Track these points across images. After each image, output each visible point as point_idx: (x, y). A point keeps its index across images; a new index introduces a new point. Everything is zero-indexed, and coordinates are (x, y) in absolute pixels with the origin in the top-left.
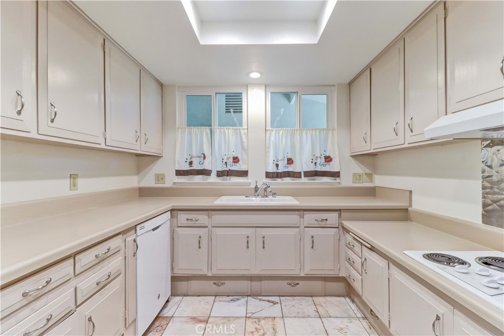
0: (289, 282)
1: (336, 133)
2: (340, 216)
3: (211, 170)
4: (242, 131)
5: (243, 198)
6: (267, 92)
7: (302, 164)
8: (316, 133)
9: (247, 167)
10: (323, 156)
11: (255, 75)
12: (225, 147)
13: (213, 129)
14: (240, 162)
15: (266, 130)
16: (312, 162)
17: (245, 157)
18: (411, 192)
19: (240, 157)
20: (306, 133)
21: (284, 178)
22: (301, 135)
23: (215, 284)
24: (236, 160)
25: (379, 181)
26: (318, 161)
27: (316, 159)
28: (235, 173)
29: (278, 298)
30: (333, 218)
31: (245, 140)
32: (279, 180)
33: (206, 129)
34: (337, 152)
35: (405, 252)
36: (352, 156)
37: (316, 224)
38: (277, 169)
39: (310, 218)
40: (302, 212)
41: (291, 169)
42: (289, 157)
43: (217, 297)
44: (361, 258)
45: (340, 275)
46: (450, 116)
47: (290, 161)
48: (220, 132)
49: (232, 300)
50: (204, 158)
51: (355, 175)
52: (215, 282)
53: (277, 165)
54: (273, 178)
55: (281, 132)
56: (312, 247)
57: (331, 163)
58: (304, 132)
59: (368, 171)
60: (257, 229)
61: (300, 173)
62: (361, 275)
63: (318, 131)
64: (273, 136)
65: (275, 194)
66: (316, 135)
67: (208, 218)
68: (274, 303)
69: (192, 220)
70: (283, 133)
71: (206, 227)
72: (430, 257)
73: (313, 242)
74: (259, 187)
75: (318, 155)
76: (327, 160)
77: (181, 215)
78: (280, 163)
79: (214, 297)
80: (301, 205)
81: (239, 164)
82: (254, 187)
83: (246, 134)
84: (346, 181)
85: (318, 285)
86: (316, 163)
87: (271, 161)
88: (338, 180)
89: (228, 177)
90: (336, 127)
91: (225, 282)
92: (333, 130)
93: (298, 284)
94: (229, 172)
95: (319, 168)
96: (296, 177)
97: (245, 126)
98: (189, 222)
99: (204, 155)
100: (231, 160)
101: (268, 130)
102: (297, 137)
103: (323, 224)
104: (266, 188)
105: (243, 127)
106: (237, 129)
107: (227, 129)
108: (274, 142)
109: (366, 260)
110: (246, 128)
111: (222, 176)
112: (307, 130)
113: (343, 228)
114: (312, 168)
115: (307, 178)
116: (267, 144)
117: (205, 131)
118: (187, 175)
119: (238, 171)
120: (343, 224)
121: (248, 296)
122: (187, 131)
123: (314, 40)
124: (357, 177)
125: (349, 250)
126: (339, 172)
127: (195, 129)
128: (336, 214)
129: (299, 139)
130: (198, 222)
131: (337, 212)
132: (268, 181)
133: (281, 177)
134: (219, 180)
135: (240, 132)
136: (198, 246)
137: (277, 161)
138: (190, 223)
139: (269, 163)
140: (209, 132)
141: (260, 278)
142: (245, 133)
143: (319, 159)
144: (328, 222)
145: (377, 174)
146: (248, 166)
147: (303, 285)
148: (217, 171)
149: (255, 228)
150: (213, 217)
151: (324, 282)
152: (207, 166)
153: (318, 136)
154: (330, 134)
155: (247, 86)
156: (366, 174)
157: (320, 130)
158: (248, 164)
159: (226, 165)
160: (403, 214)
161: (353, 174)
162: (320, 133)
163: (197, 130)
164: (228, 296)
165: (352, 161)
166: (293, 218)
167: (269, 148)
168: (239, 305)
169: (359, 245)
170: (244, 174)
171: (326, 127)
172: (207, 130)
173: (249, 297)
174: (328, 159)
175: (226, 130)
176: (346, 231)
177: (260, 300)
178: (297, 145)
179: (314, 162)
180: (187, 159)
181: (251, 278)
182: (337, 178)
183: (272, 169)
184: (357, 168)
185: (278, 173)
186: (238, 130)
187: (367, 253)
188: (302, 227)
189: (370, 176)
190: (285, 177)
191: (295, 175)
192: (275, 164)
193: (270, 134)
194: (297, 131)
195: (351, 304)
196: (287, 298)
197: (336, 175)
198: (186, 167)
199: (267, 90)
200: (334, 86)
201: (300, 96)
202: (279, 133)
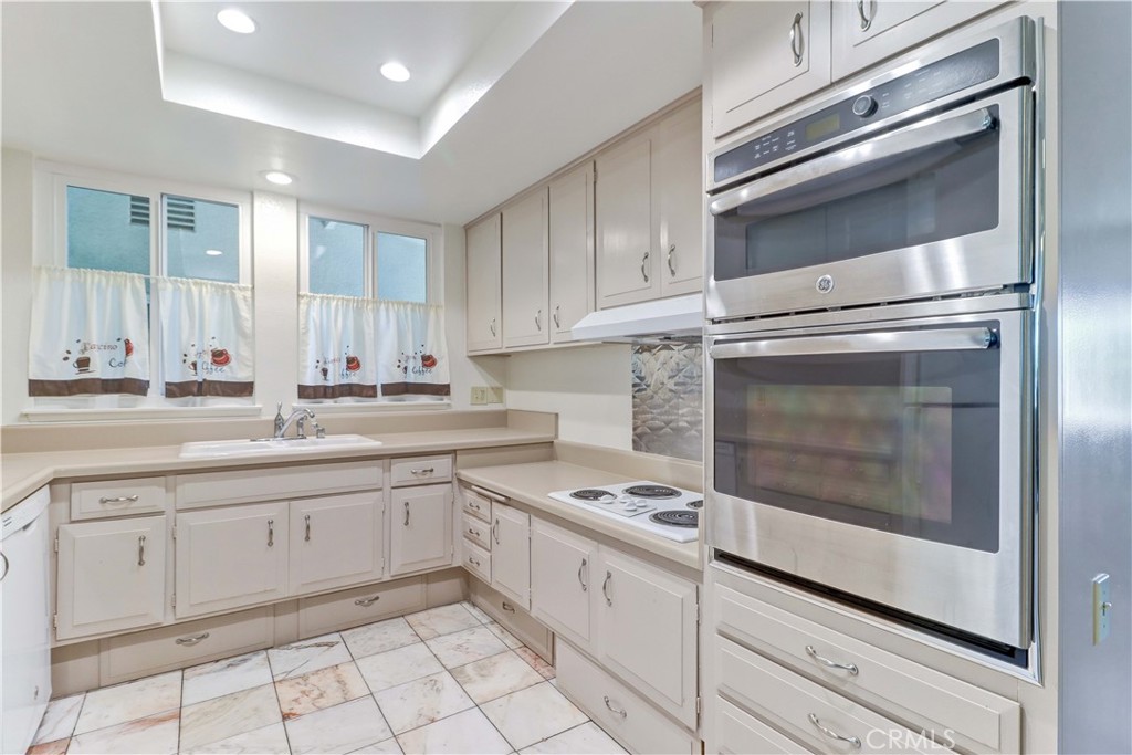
0: (360, 598)
1: (442, 313)
2: (455, 461)
3: (148, 382)
4: (236, 291)
5: (247, 442)
6: (301, 215)
7: (378, 371)
8: (406, 310)
9: (251, 374)
10: (419, 355)
11: (279, 179)
12: (192, 327)
13: (152, 281)
14: (233, 363)
15: (298, 295)
16: (399, 366)
17: (245, 352)
18: (557, 415)
19: (231, 352)
20: (387, 310)
21: (341, 398)
22: (376, 312)
23: (181, 641)
24: (220, 357)
25: (514, 400)
26: (411, 365)
27: (406, 361)
28: (218, 386)
29: (338, 634)
30: (442, 466)
31: (245, 313)
32: (329, 403)
33: (133, 279)
34: (445, 350)
35: (550, 495)
36: (471, 357)
37: (414, 480)
38: (325, 379)
39: (403, 471)
40: (387, 461)
41: (354, 378)
42: (352, 355)
43: (186, 671)
44: (490, 524)
45: (454, 565)
46: (599, 313)
47: (353, 364)
48: (176, 290)
49: (228, 666)
50: (129, 350)
51: (474, 390)
52: (181, 637)
53: (325, 372)
54: (315, 397)
55: (334, 304)
56: (407, 523)
57: (434, 369)
58: (383, 307)
59: (497, 384)
60: (293, 502)
61: (374, 387)
62: (489, 551)
63: (409, 307)
64: (315, 310)
65: (323, 430)
66: (406, 316)
67: (167, 491)
68: (331, 645)
69: (117, 500)
70: (337, 305)
71: (161, 513)
72: (578, 495)
73: (408, 513)
74: (285, 417)
75: (411, 354)
76: (427, 363)
77: (84, 492)
78: (330, 368)
79: (179, 674)
80: (385, 446)
81: (231, 368)
82: (273, 418)
83: (250, 300)
84: (459, 402)
85: (415, 592)
86: (406, 368)
87: (310, 361)
88: (446, 400)
89: (199, 399)
90: (443, 303)
91: (207, 631)
92: (438, 307)
93: (377, 598)
94: (205, 385)
95: (412, 378)
96: (367, 396)
97: (245, 282)
98: (108, 506)
99: (127, 343)
100: (208, 358)
101: (303, 297)
102: (369, 315)
103: (426, 478)
104: (302, 419)
105: (241, 285)
106: (223, 288)
107: (195, 284)
108: (318, 321)
109: (497, 522)
110: (250, 286)
111: (182, 396)
112: (388, 302)
113: (460, 480)
114: (397, 377)
115: (387, 397)
116: (301, 327)
117: (129, 285)
118: (71, 394)
119: (225, 383)
120: (459, 474)
121: (266, 649)
122: (68, 278)
123: (414, 153)
124: (479, 394)
125: (471, 517)
126: (448, 386)
127: (97, 277)
128: (447, 460)
129: (371, 320)
130: (134, 504)
131: (450, 456)
132: (305, 404)
133: (333, 396)
134: (172, 405)
135: (233, 295)
136: (137, 561)
137: (325, 362)
138: (111, 509)
139: (305, 367)
140: (142, 287)
141: (297, 604)
142: (245, 298)
143: (412, 360)
144: (435, 474)
145: (510, 389)
146: (254, 371)
147: (388, 598)
148: (166, 384)
149: (286, 503)
150: (179, 489)
151: (424, 585)
152: (135, 369)
153: (410, 318)
154: (432, 314)
155: (252, 194)
156: (492, 388)
157: (414, 305)
158: (254, 367)
159: (195, 369)
160: (546, 451)
161: (473, 388)
162: (413, 310)
163: (104, 280)
164: (217, 661)
165: (471, 365)
166: (369, 474)
167: (304, 333)
168: (250, 670)
169: (487, 503)
170: (245, 389)
171: (424, 301)
172: (137, 281)
173: (270, 651)
174: (428, 361)
175: (193, 288)
176: (465, 484)
177: (298, 648)
178: (369, 331)
179: (402, 367)
180: (69, 352)
181: (275, 609)
182: (444, 397)
183: (311, 378)
184: (478, 378)
185: (326, 387)
186: (227, 291)
187: (501, 512)
188: (387, 489)
189: (498, 392)
190: (342, 395)
191: (366, 391)
192: (319, 370)
193: (309, 304)
194: (368, 305)
195: (471, 609)
196: (356, 630)
197: (442, 390)
198: (71, 373)
199: (301, 210)
200: (439, 225)
201: (373, 234)
202: (328, 304)
